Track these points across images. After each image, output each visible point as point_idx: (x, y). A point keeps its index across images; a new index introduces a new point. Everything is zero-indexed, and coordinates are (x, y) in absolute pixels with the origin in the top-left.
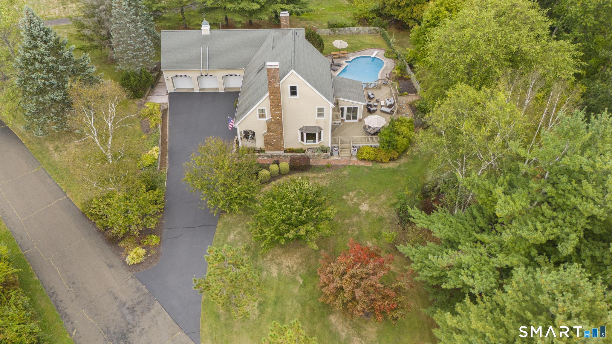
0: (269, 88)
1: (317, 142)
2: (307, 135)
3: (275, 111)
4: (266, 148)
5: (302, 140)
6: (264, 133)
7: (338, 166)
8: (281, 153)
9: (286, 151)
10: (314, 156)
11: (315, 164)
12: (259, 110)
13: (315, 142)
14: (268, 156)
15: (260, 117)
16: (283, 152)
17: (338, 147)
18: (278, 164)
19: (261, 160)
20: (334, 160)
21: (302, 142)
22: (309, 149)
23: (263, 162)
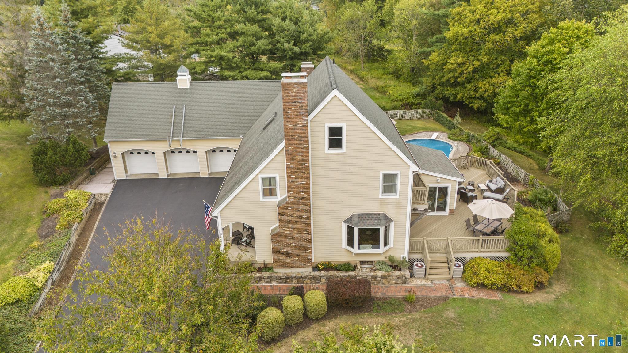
0: (286, 128)
1: (382, 249)
2: (362, 232)
3: (296, 179)
4: (275, 261)
5: (350, 242)
6: (273, 230)
7: (429, 298)
8: (307, 271)
9: (316, 268)
10: (375, 277)
11: (379, 295)
12: (264, 179)
13: (378, 248)
14: (280, 279)
15: (265, 195)
16: (310, 270)
17: (421, 260)
18: (302, 295)
19: (265, 287)
20: (418, 287)
21: (350, 248)
22: (362, 263)
23: (268, 292)
